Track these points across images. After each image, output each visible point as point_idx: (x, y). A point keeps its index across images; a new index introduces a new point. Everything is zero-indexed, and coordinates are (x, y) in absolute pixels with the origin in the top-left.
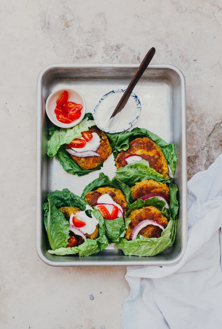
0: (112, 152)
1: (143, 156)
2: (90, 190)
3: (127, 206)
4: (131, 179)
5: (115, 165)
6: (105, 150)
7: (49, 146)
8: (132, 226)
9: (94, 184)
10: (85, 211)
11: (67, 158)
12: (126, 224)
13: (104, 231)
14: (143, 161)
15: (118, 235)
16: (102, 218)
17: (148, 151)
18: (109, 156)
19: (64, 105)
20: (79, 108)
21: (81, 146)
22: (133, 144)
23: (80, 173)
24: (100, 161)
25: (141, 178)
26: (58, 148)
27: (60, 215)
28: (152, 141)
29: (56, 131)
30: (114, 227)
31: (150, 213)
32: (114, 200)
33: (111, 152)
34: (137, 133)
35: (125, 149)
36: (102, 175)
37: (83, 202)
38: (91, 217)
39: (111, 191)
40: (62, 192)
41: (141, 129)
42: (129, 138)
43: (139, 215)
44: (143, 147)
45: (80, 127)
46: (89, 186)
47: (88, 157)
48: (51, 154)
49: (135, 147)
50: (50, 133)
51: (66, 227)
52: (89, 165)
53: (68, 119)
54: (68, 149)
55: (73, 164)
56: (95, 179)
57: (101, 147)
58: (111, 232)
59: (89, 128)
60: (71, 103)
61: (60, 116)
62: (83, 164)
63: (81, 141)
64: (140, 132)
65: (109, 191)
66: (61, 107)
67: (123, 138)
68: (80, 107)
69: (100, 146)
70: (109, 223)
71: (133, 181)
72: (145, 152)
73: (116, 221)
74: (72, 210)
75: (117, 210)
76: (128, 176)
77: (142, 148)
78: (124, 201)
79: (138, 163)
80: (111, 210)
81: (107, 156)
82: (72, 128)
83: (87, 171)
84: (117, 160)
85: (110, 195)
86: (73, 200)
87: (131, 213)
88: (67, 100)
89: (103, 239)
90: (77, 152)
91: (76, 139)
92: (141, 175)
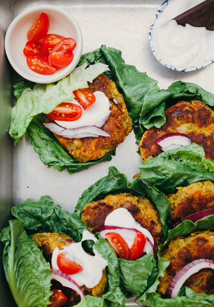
0: (133, 127)
1: (192, 137)
2: (91, 199)
3: (162, 231)
4: (170, 181)
5: (139, 152)
6: (119, 125)
7: (14, 117)
8: (171, 272)
9: (99, 186)
10: (80, 243)
11: (48, 141)
12: (159, 267)
13: (118, 280)
14: (192, 146)
15: (145, 286)
16: (114, 256)
17: (200, 126)
18: (127, 135)
19: (42, 40)
20: (69, 45)
21: (73, 117)
22: (174, 112)
23: (72, 168)
24: (109, 146)
25: (189, 178)
26: (29, 121)
27: (35, 251)
28: (207, 108)
29: (27, 89)
30: (137, 272)
31: (205, 246)
32: (137, 220)
33: (130, 128)
34: (180, 92)
35: (158, 125)
36: (113, 172)
37: (77, 224)
38: (93, 254)
39: (131, 203)
40: (39, 204)
41: (187, 85)
42: (164, 103)
43: (185, 251)
44: (192, 119)
45: (71, 80)
46: (90, 191)
47: (88, 138)
48: (15, 133)
49: (176, 119)
50: (16, 93)
51: (44, 275)
52: (88, 154)
53: (48, 66)
54: (48, 122)
55: (59, 151)
56: (100, 178)
57: (111, 118)
58: (130, 282)
59: (88, 83)
60: (54, 37)
61: (33, 60)
62: (78, 152)
63: (72, 108)
64: (186, 90)
65: (127, 202)
66: (35, 45)
67: (152, 103)
68: (72, 44)
69: (109, 117)
70: (127, 266)
71: (173, 184)
72: (196, 129)
73: (140, 262)
74: (57, 240)
75: (142, 241)
76: (164, 175)
77: (190, 120)
78: (157, 222)
79: (183, 149)
80: (130, 240)
81: (124, 136)
82: (55, 83)
83: (85, 164)
84: (143, 143)
85: (129, 211)
86: (58, 220)
87: (169, 246)
88: (47, 31)
89: (115, 295)
90: (66, 129)
91: (63, 105)
92: (188, 173)
